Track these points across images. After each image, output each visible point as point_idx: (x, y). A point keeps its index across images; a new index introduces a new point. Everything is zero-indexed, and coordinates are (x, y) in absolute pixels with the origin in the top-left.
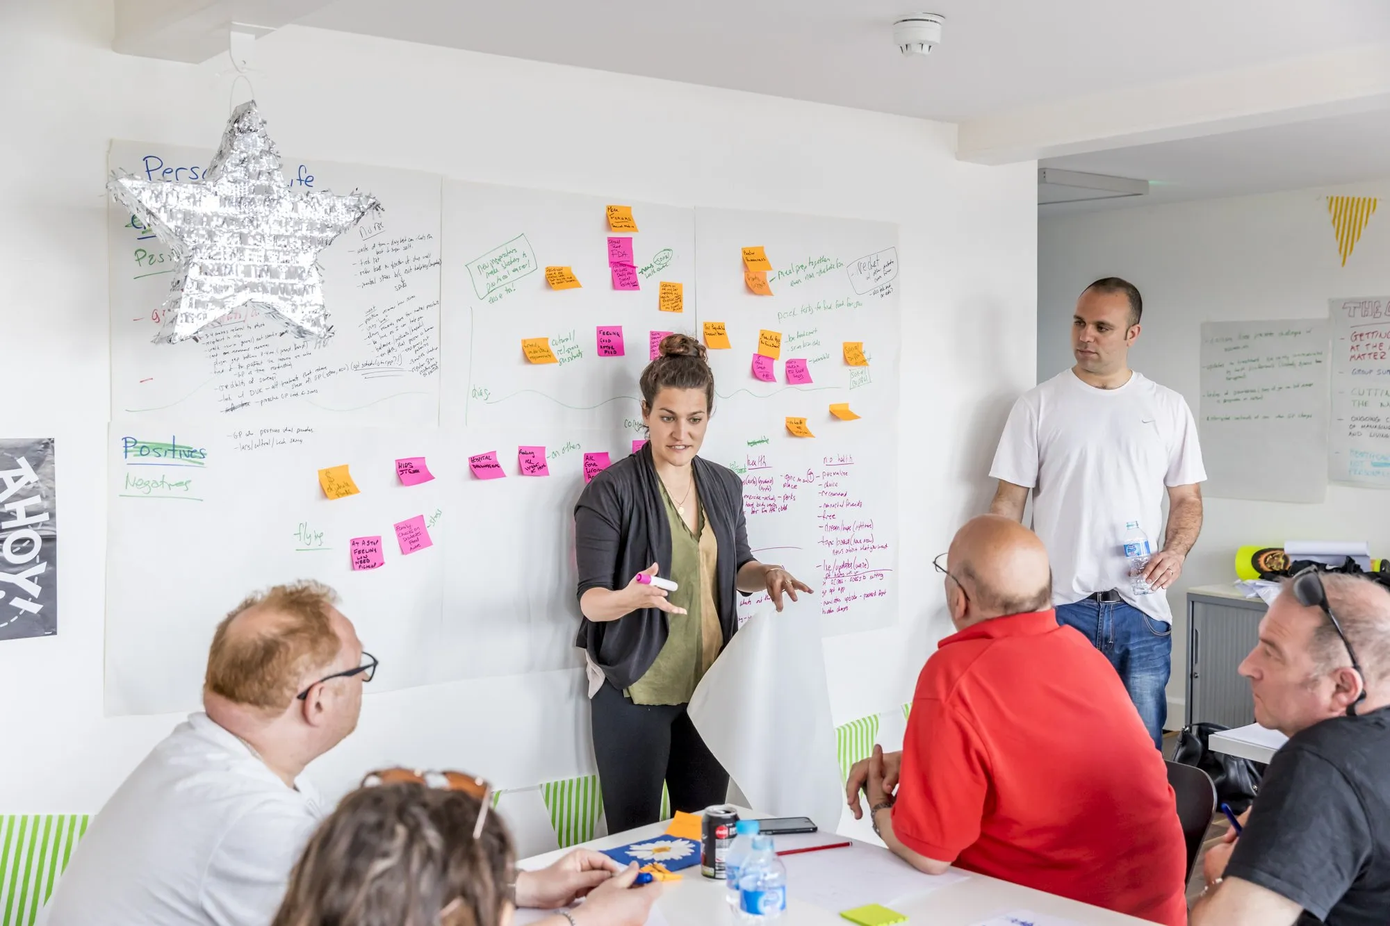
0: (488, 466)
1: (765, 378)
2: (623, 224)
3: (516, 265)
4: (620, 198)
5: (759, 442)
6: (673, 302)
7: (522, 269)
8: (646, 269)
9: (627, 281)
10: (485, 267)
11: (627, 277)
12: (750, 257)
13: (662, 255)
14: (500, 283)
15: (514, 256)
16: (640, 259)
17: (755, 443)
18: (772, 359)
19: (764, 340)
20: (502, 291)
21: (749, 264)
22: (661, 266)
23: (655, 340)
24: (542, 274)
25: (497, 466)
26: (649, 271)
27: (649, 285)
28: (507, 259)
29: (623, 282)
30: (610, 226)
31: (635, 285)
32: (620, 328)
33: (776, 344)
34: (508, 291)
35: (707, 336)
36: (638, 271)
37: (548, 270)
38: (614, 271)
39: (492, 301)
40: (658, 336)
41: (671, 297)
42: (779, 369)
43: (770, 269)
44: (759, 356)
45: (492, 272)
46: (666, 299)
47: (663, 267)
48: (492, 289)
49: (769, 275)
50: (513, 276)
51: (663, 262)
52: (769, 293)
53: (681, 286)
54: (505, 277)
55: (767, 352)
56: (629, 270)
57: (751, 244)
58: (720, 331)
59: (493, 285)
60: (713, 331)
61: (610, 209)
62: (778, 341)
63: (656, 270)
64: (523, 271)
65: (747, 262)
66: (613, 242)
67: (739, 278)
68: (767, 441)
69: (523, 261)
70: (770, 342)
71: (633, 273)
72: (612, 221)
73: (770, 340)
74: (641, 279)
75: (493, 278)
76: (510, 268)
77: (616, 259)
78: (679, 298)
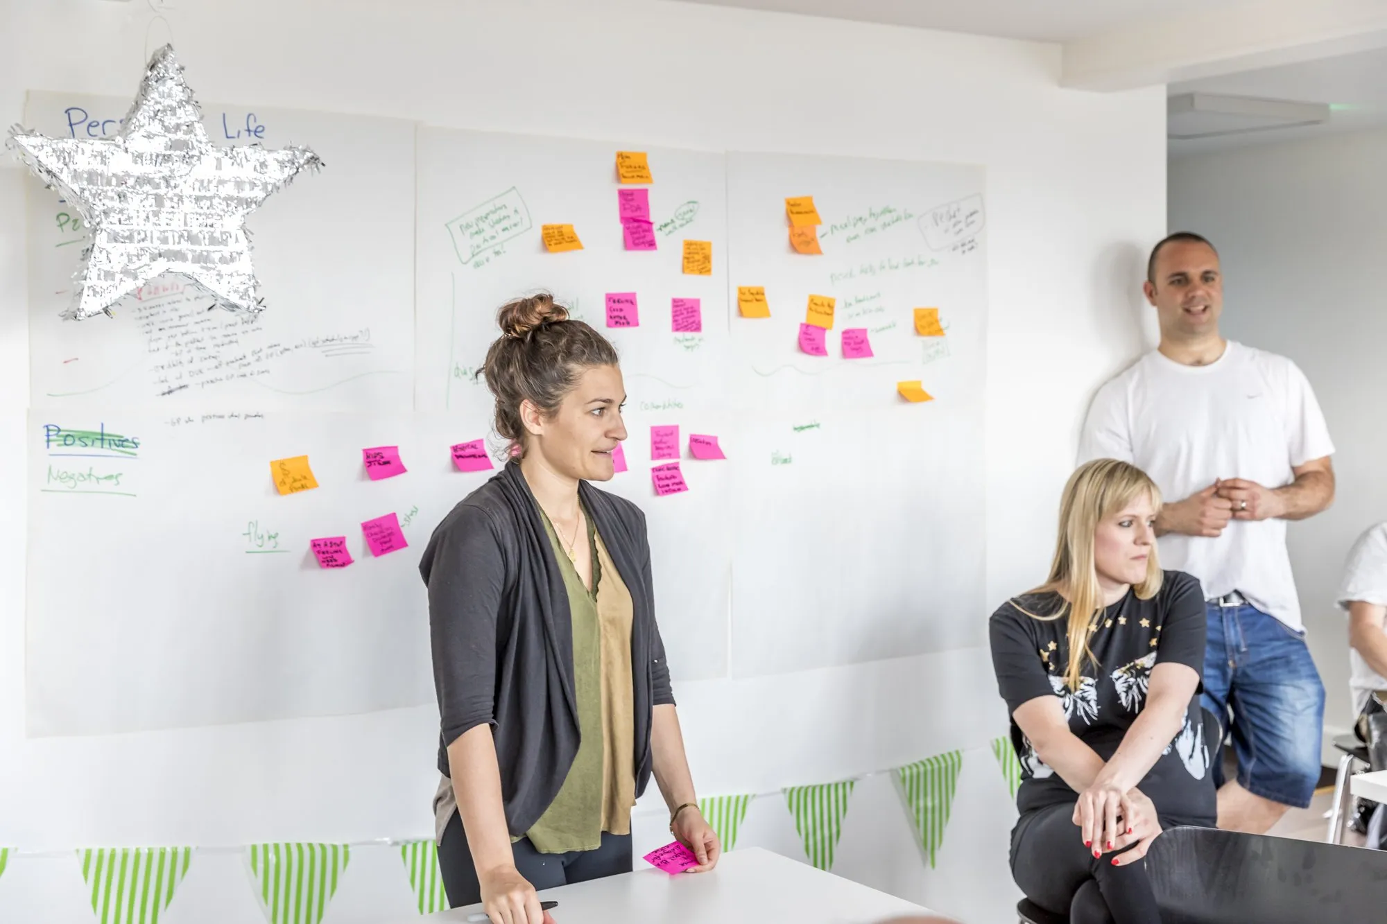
0: (474, 456)
1: (814, 352)
2: (635, 174)
3: (505, 224)
4: (632, 143)
5: (808, 427)
6: (699, 263)
7: (514, 228)
8: (666, 225)
9: (641, 241)
10: (468, 226)
11: (642, 234)
12: (795, 209)
13: (685, 209)
14: (486, 245)
15: (503, 213)
16: (657, 214)
17: (802, 428)
18: (824, 330)
19: (813, 307)
20: (489, 253)
21: (794, 217)
22: (684, 222)
23: (679, 308)
24: (538, 233)
25: (485, 456)
26: (670, 228)
27: (669, 244)
28: (493, 217)
29: (637, 241)
30: (619, 177)
31: (651, 244)
32: (634, 295)
33: (829, 311)
34: (497, 253)
35: (743, 304)
36: (655, 227)
37: (545, 228)
38: (626, 229)
39: (477, 265)
40: (680, 303)
41: (697, 257)
42: (833, 341)
43: (819, 222)
44: (808, 326)
45: (477, 233)
46: (691, 260)
47: (687, 222)
48: (477, 251)
49: (819, 230)
50: (503, 236)
51: (687, 216)
52: (819, 252)
53: (710, 244)
54: (493, 237)
55: (818, 321)
56: (645, 226)
57: (796, 193)
58: (758, 297)
59: (478, 247)
60: (750, 297)
61: (621, 156)
62: (831, 307)
63: (677, 226)
64: (514, 231)
65: (791, 215)
66: (625, 196)
67: (782, 234)
68: (818, 426)
69: (515, 218)
70: (820, 309)
71: (650, 230)
72: (622, 171)
73: (823, 307)
74: (658, 236)
75: (478, 239)
76: (499, 227)
77: (629, 214)
78: (707, 258)
